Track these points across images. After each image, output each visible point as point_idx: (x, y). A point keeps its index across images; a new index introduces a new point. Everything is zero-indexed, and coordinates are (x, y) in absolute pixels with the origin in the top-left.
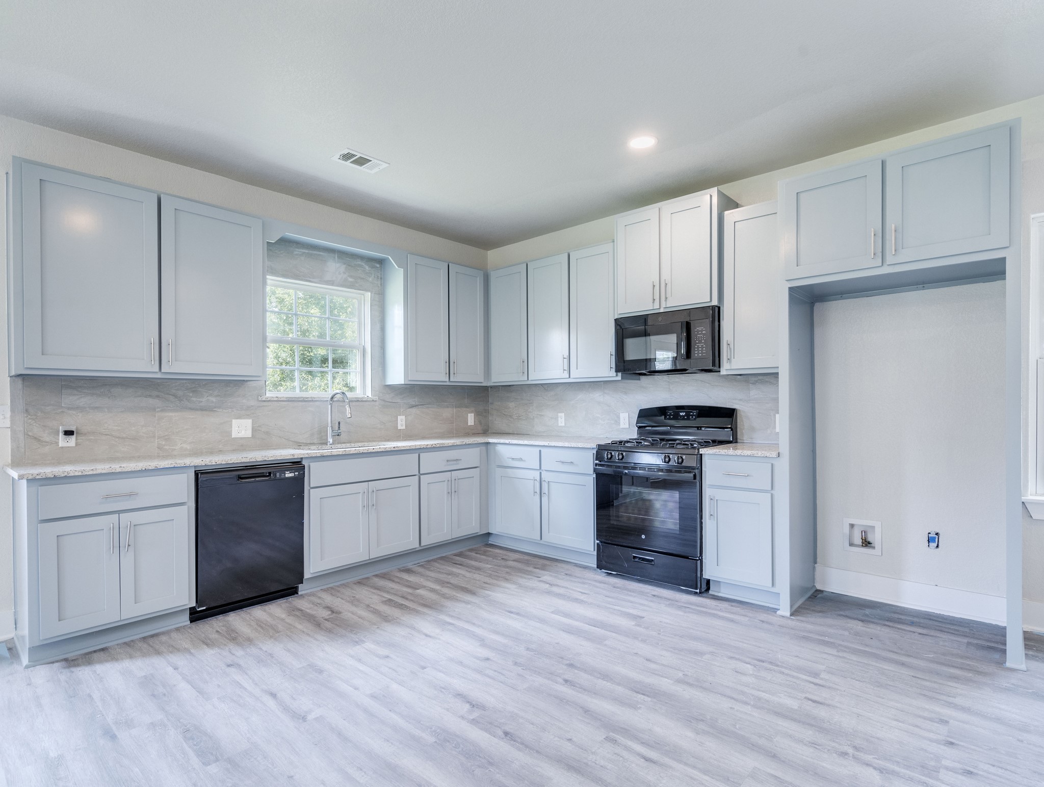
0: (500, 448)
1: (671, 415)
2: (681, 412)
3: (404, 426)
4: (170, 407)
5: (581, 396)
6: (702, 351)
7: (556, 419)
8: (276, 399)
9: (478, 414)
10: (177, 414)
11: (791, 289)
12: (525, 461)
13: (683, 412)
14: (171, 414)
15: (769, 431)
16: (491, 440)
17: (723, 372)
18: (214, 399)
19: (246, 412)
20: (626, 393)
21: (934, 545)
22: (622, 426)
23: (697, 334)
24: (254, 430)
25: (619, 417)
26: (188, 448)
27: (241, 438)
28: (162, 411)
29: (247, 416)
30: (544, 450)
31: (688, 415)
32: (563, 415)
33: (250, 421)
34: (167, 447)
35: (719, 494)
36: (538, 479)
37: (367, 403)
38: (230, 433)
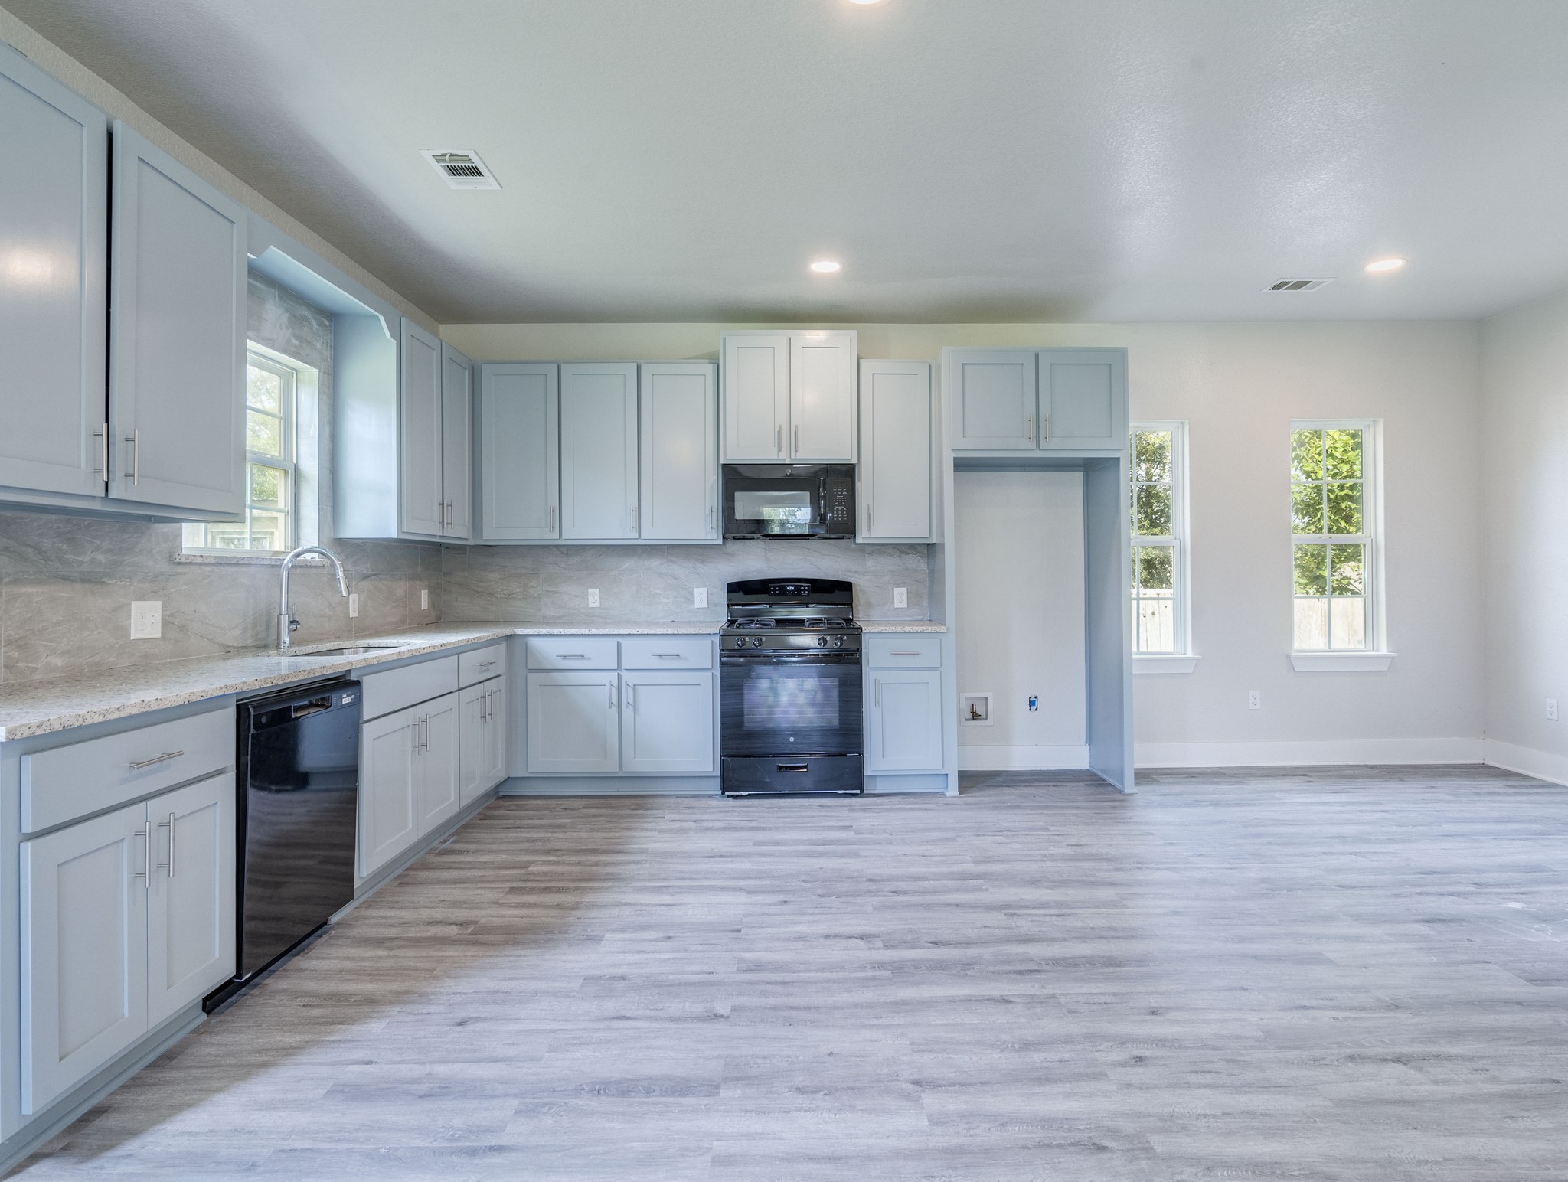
0: (534, 642)
1: (775, 590)
2: (789, 586)
3: (357, 612)
4: (28, 572)
5: (629, 563)
6: (842, 514)
7: (585, 597)
8: (199, 560)
9: (432, 592)
10: (39, 589)
11: (955, 459)
12: (589, 659)
13: (792, 586)
14: (30, 590)
15: (887, 607)
16: (520, 631)
17: (859, 540)
18: (101, 558)
19: (155, 586)
20: (702, 562)
21: (1033, 708)
22: (697, 605)
23: (835, 496)
24: (165, 623)
25: (692, 594)
26: (60, 664)
27: (145, 640)
28: (15, 582)
29: (153, 595)
30: (624, 641)
31: (797, 589)
32: (597, 591)
33: (159, 603)
34: (21, 665)
35: (884, 677)
36: (615, 683)
37: (314, 571)
38: (125, 631)
